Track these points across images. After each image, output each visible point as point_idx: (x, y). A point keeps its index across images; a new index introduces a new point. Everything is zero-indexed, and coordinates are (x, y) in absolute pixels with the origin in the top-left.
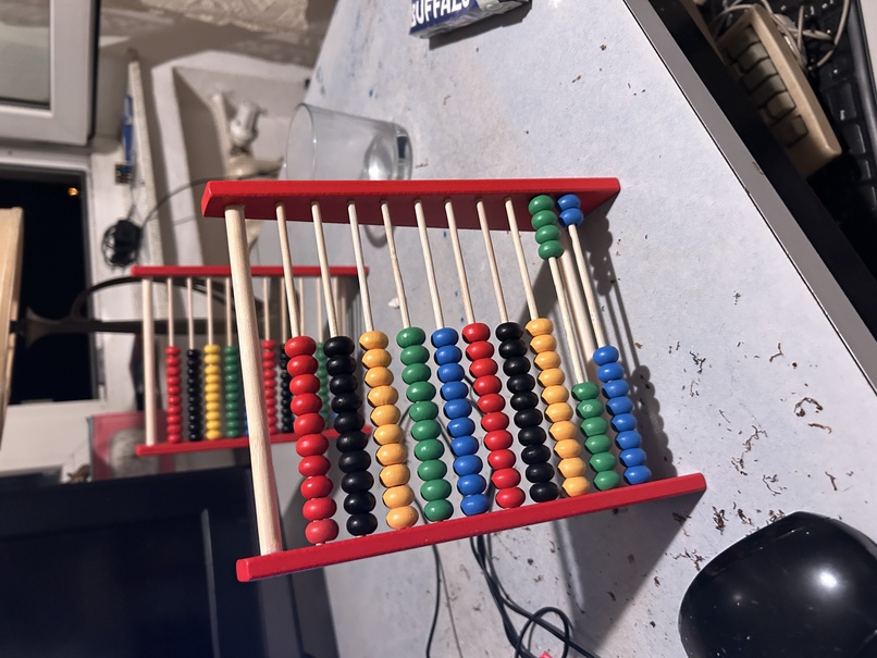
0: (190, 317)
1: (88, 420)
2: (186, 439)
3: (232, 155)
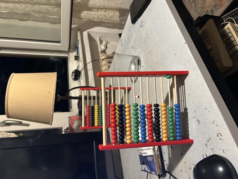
0: (92, 95)
1: (69, 117)
2: (91, 126)
3: (101, 53)
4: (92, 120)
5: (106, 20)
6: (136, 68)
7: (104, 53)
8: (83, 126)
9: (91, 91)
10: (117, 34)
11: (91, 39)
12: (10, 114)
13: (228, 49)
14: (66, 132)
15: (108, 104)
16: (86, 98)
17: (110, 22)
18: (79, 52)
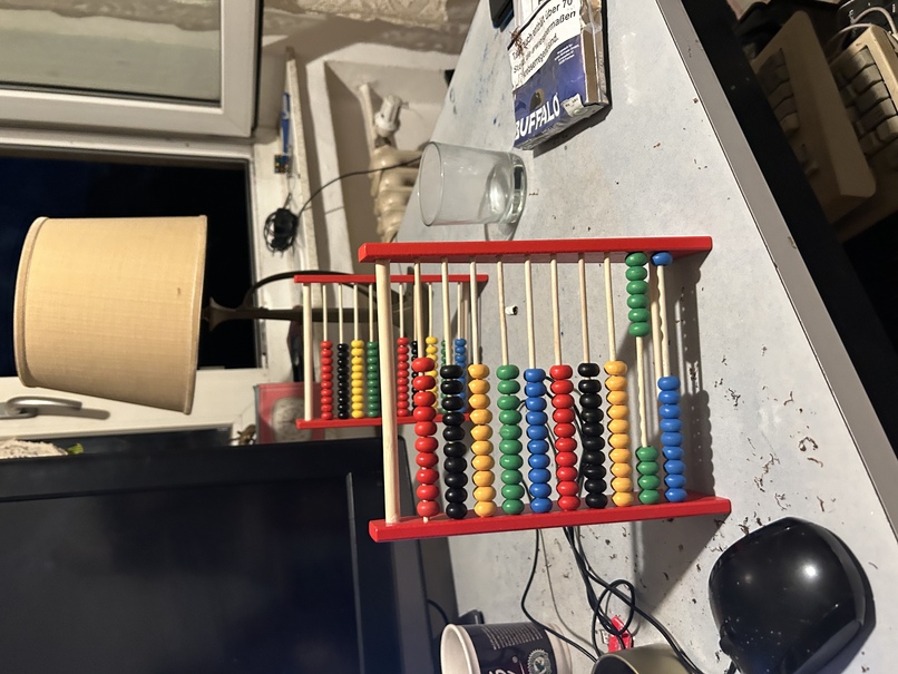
0: (340, 306)
1: (254, 388)
2: (336, 416)
3: (377, 147)
4: (341, 396)
5: (395, 16)
6: (507, 201)
7: (386, 147)
8: (308, 417)
9: (338, 288)
10: (440, 71)
11: (337, 90)
12: (32, 372)
13: (862, 132)
14: (248, 441)
15: (402, 336)
16: (316, 315)
17: (411, 24)
18: (293, 141)
